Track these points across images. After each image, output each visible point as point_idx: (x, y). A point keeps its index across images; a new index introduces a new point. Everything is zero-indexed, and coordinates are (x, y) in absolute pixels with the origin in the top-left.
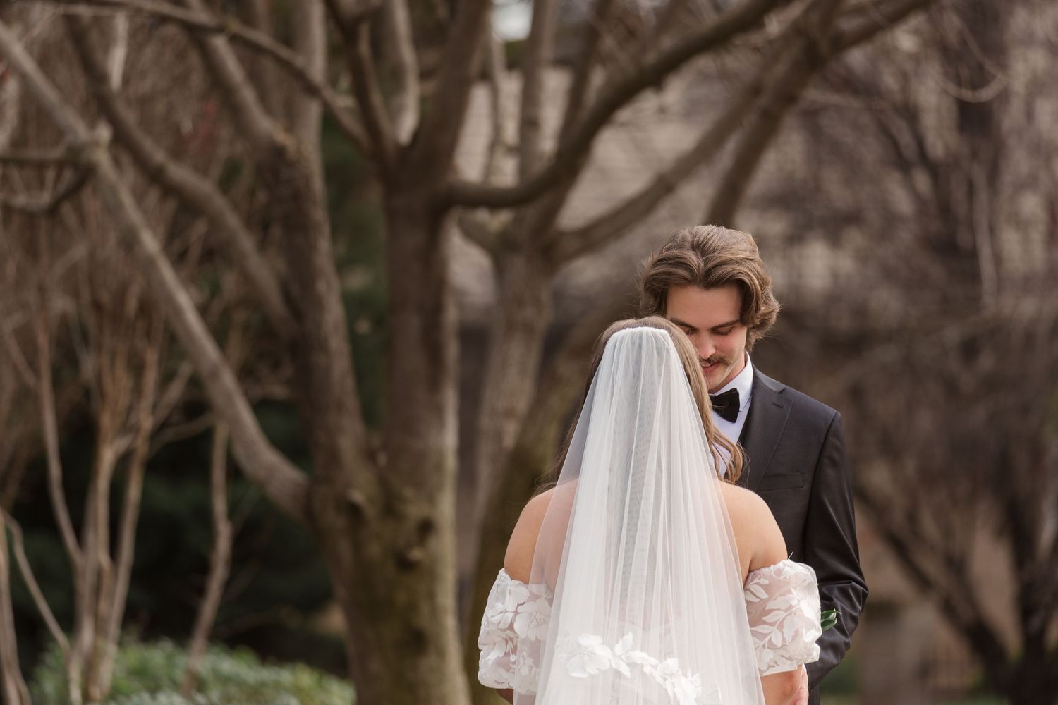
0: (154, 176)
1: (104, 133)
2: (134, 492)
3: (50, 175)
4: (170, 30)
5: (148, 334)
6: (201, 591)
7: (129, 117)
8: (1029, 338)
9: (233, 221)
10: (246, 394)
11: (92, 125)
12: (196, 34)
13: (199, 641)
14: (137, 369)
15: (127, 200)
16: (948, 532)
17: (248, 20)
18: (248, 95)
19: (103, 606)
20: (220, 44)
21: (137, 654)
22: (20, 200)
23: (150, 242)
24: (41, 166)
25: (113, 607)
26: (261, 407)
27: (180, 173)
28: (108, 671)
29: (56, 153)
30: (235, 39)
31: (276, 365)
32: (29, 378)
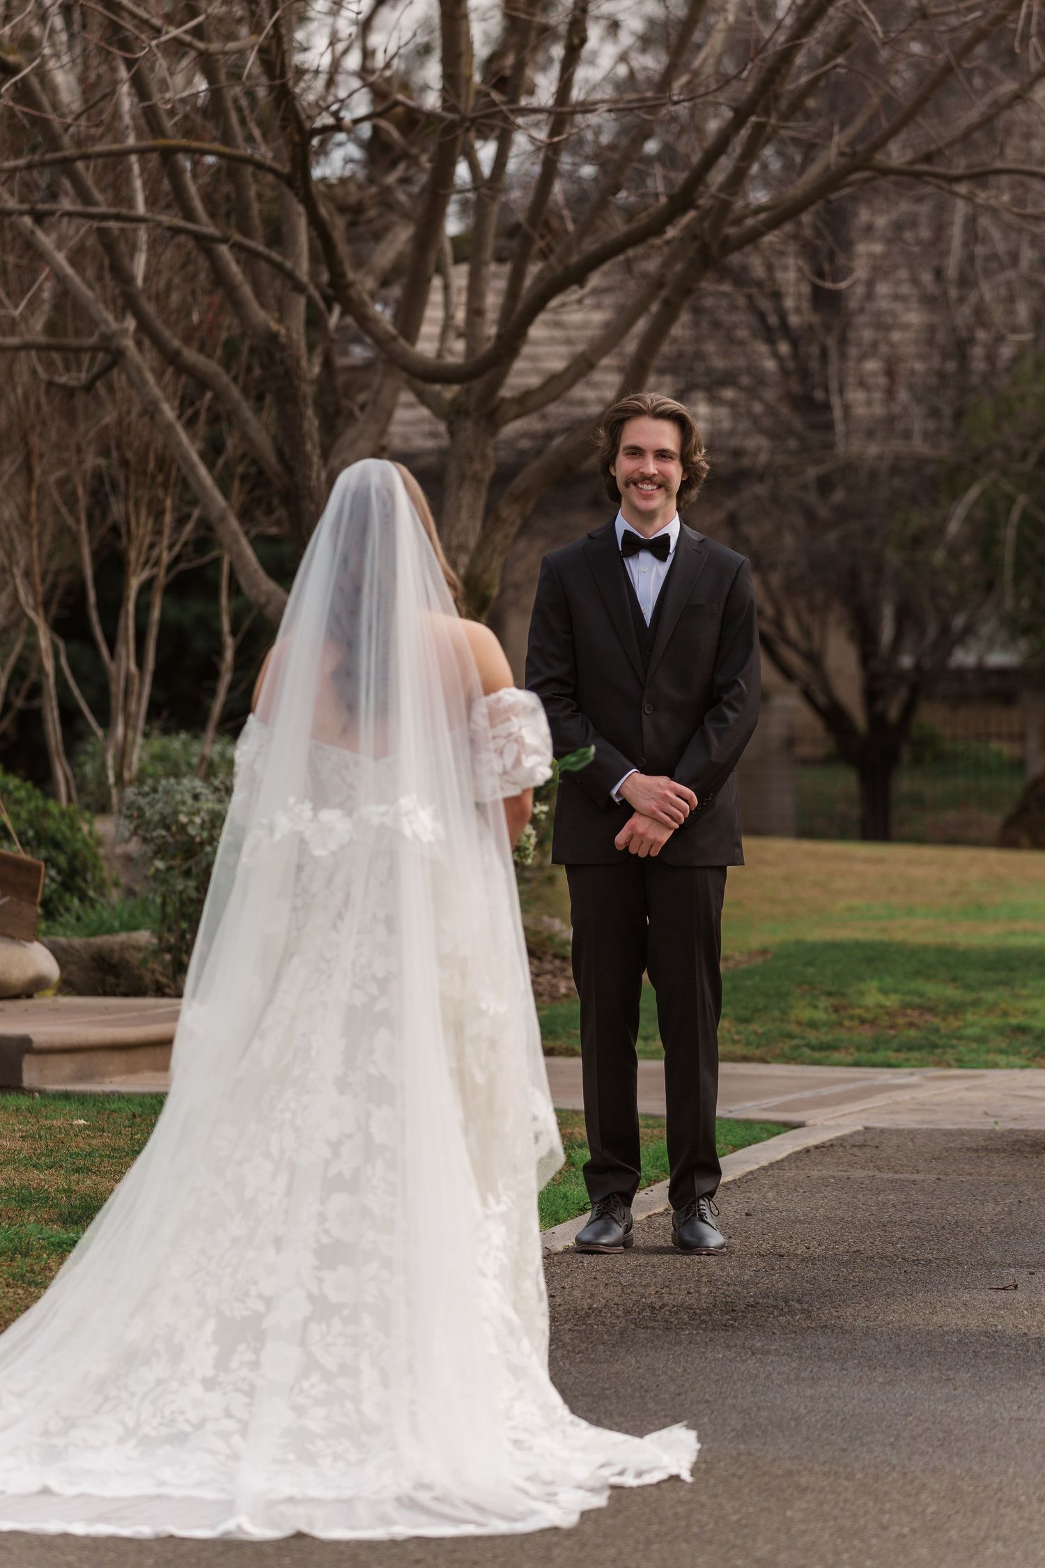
0: (171, 359)
1: (131, 324)
2: (156, 614)
3: (86, 359)
4: (182, 238)
5: (165, 485)
6: (213, 692)
7: (150, 308)
8: (873, 474)
9: (236, 393)
10: (247, 533)
11: (120, 318)
12: (204, 243)
13: (210, 733)
14: (159, 515)
15: (150, 378)
16: (807, 633)
17: (247, 233)
18: (247, 291)
19: (133, 707)
20: (224, 249)
21: (158, 743)
22: (63, 379)
23: (169, 411)
24: (78, 350)
25: (140, 707)
26: (257, 542)
27: (191, 355)
28: (137, 757)
29: (92, 341)
30: (237, 247)
31: (270, 511)
32: (70, 521)
